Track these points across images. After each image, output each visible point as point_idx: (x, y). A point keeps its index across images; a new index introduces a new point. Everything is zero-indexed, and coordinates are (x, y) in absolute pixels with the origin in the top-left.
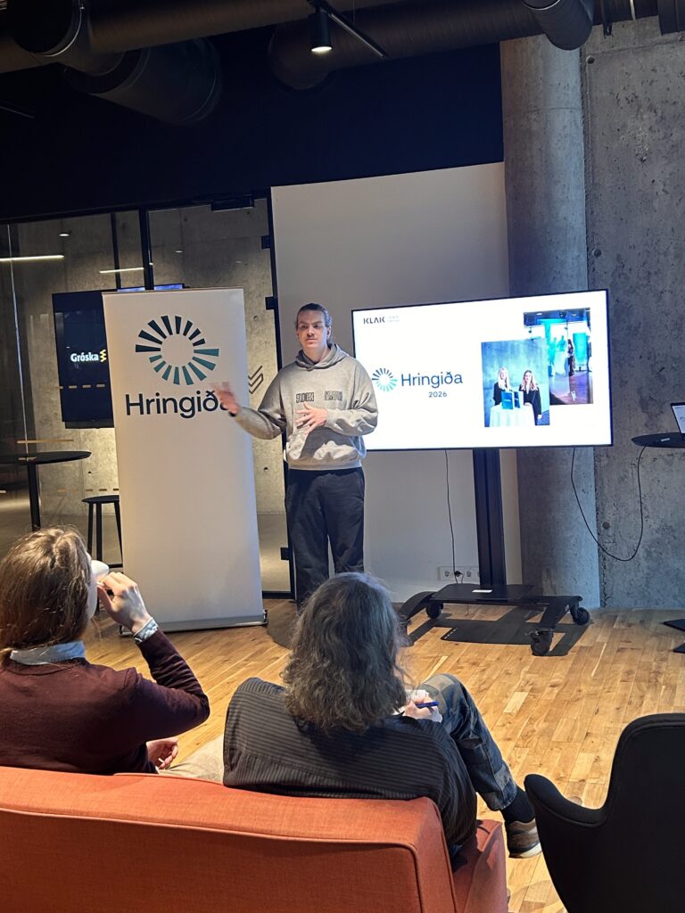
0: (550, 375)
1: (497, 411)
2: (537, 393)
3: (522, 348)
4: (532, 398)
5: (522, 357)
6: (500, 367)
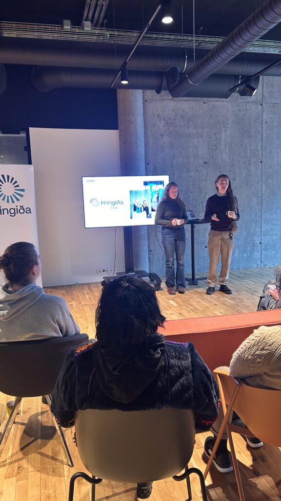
0: (152, 202)
1: (135, 213)
2: (148, 207)
3: (143, 193)
4: (146, 209)
5: (143, 196)
6: (136, 199)
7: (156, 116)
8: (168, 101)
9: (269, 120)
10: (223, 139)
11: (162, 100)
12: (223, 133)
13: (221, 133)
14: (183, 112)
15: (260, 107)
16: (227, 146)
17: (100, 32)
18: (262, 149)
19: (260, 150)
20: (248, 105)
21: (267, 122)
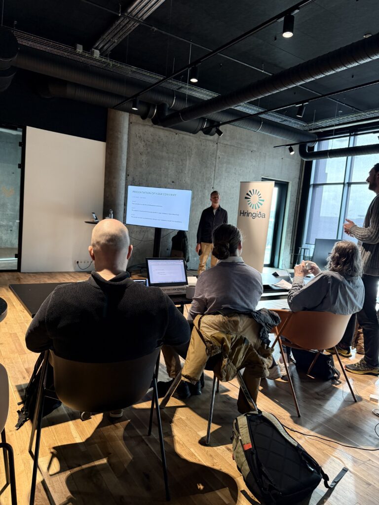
7: (138, 137)
8: (149, 127)
9: (221, 157)
10: (187, 165)
11: (144, 125)
12: (188, 161)
13: (186, 161)
14: (159, 138)
15: (216, 145)
16: (190, 172)
17: (105, 60)
18: (214, 179)
19: (213, 179)
20: (207, 142)
21: (219, 158)
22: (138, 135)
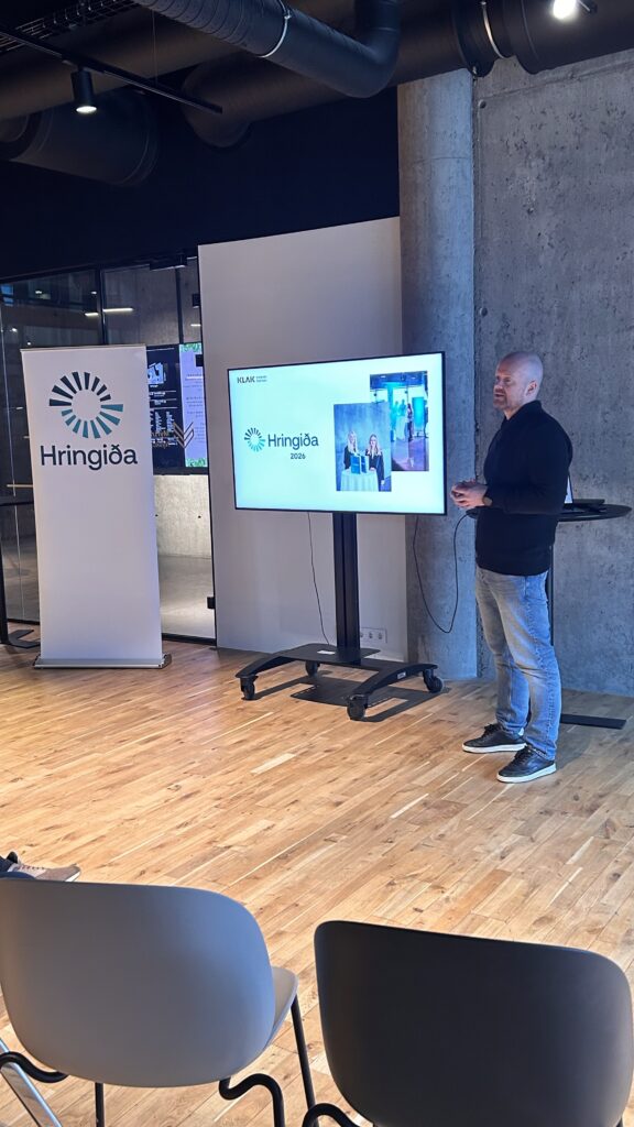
0: (392, 441)
2: (381, 457)
3: (369, 412)
4: (376, 462)
5: (368, 421)
6: (350, 430)
7: (512, 150)
8: (556, 86)
14: (609, 113)
22: (511, 144)
